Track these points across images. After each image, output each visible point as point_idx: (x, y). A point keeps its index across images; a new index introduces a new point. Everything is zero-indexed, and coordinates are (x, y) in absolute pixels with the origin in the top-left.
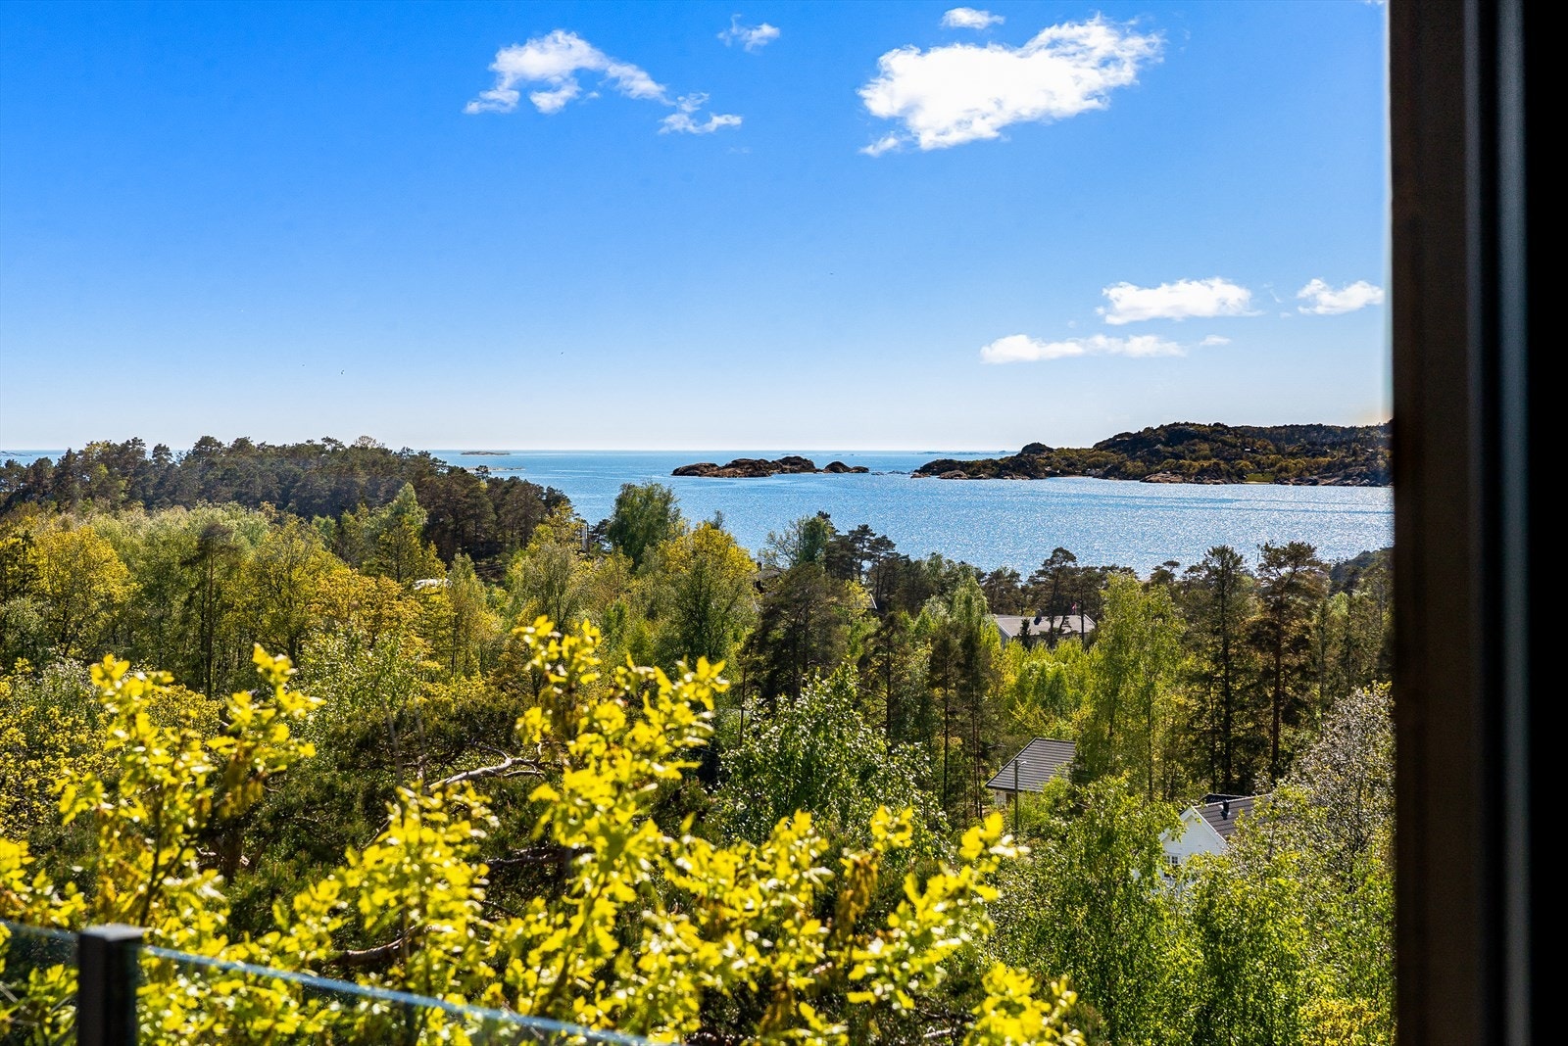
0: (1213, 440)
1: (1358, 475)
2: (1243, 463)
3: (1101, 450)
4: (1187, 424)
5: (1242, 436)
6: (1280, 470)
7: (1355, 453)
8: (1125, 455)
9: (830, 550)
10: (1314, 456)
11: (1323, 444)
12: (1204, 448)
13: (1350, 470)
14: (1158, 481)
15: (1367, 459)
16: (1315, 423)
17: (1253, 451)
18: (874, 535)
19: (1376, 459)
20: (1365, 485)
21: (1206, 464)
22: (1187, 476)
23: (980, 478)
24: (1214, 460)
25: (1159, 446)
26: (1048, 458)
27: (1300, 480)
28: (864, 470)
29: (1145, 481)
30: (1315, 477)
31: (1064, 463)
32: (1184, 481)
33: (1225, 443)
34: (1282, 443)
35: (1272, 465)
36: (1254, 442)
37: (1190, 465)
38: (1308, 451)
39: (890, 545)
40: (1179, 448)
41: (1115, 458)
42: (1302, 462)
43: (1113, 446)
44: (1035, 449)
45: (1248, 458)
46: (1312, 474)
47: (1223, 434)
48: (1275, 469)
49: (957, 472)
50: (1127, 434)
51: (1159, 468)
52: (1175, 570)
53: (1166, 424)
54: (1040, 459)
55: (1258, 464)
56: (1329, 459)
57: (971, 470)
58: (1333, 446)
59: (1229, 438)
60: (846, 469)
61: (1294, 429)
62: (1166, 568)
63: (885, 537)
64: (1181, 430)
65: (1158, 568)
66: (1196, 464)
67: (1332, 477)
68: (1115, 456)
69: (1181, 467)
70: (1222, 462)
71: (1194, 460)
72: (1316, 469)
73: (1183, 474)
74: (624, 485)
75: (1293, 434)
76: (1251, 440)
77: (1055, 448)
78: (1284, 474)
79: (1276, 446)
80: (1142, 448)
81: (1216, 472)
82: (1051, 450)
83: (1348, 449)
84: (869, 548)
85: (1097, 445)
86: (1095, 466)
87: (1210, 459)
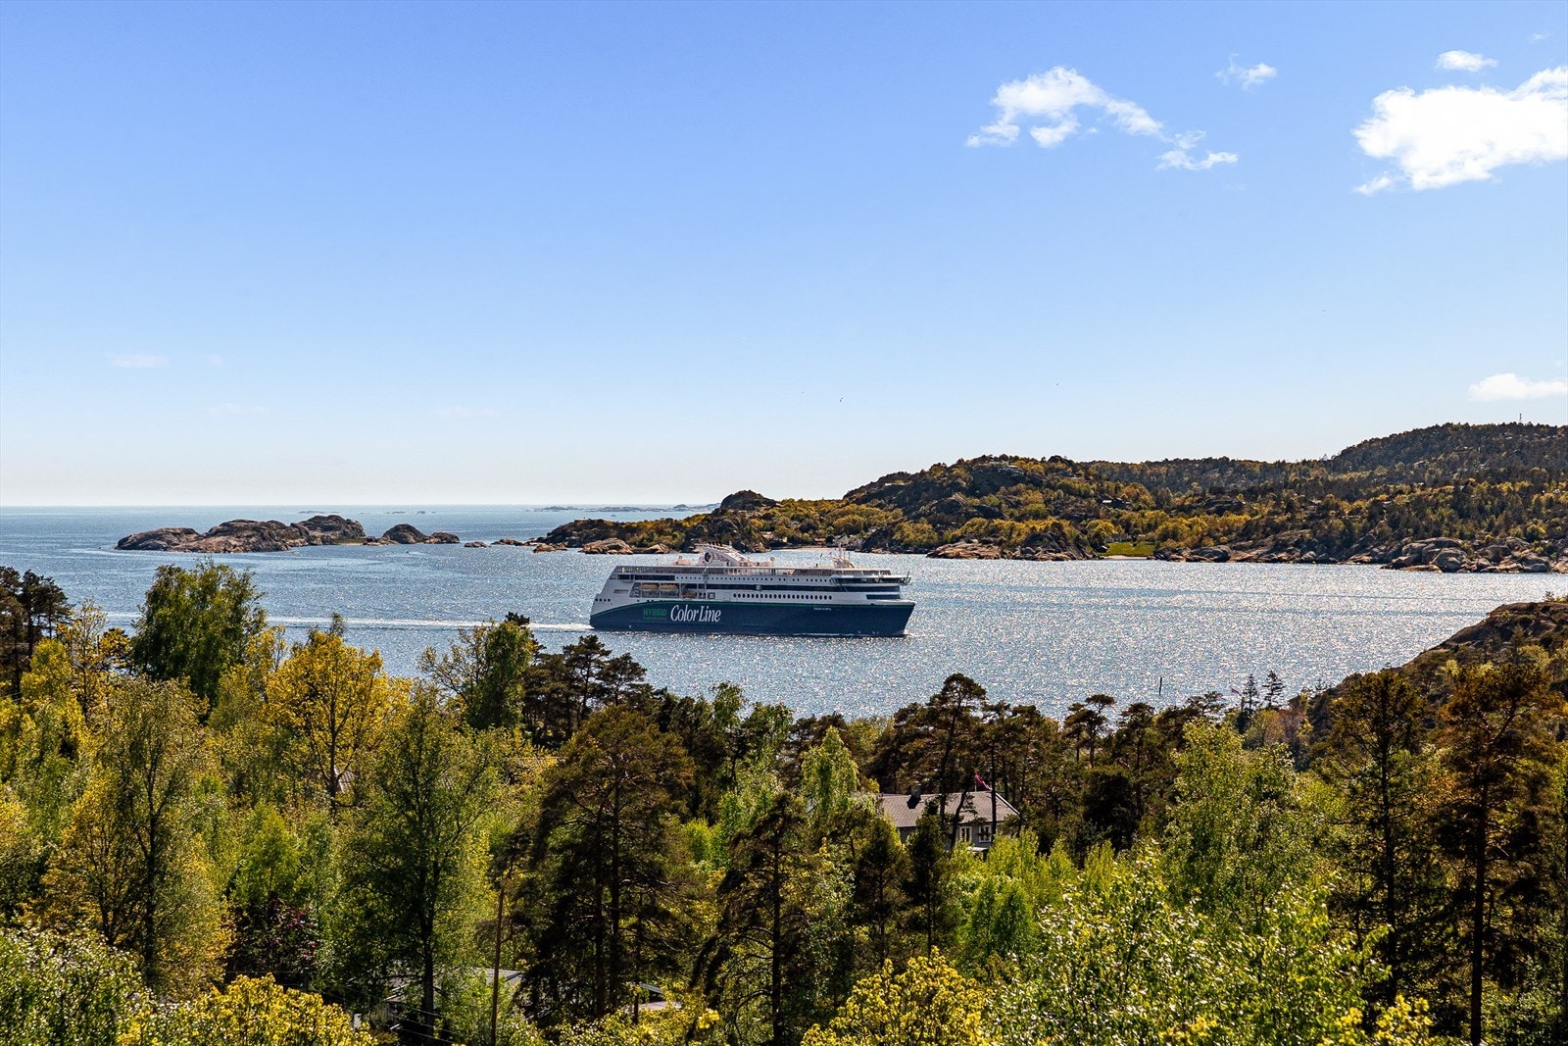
0: (1049, 486)
1: (1297, 544)
2: (1101, 524)
3: (859, 502)
4: (1004, 457)
5: (1098, 478)
6: (1164, 537)
7: (1290, 507)
8: (899, 511)
9: (532, 681)
10: (1220, 512)
11: (1235, 493)
12: (1036, 499)
13: (1284, 536)
14: (958, 556)
15: (1311, 517)
16: (1217, 456)
17: (1116, 504)
18: (607, 653)
19: (1326, 517)
20: (1308, 561)
21: (1039, 525)
22: (1008, 548)
23: (653, 552)
24: (1051, 520)
25: (957, 496)
26: (767, 517)
27: (1199, 553)
28: (450, 539)
29: (935, 555)
30: (1224, 548)
31: (795, 525)
32: (1003, 555)
33: (1068, 490)
34: (1164, 490)
35: (1151, 527)
36: (1117, 489)
37: (1012, 529)
38: (1210, 504)
39: (637, 670)
40: (992, 499)
41: (883, 516)
42: (1202, 522)
43: (880, 495)
44: (746, 500)
45: (1108, 515)
46: (1219, 543)
47: (1065, 475)
48: (1155, 534)
49: (612, 541)
50: (902, 476)
51: (958, 532)
52: (1106, 712)
53: (968, 457)
54: (754, 518)
55: (1127, 526)
56: (1246, 516)
57: (637, 538)
58: (1252, 494)
59: (1076, 482)
60: (421, 538)
61: (1180, 467)
62: (1093, 707)
63: (627, 657)
64: (994, 469)
65: (1076, 707)
66: (1021, 526)
67: (1252, 547)
68: (883, 514)
69: (995, 531)
70: (1065, 523)
71: (1019, 520)
72: (1225, 534)
73: (1000, 544)
74: (162, 569)
75: (1179, 474)
76: (1112, 485)
77: (778, 498)
78: (1171, 543)
79: (1155, 494)
80: (928, 500)
81: (1057, 539)
82: (772, 503)
83: (1277, 500)
84: (599, 676)
85: (850, 495)
86: (852, 529)
87: (1045, 517)
